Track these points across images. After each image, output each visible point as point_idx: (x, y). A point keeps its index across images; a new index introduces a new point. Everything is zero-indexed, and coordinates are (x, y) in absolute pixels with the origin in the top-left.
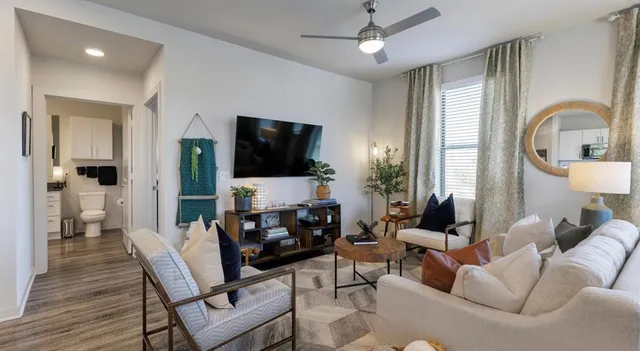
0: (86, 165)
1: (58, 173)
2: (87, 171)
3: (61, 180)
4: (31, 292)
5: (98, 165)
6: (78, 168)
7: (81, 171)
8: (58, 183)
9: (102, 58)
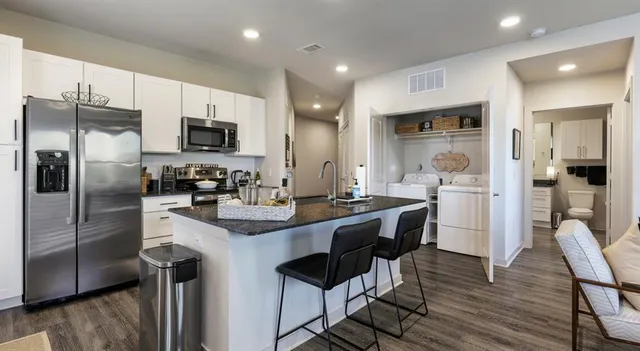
0: (575, 165)
1: (551, 172)
2: (577, 170)
3: (553, 178)
4: (514, 261)
5: (587, 165)
6: (568, 168)
7: (571, 170)
8: (551, 181)
9: (574, 70)
